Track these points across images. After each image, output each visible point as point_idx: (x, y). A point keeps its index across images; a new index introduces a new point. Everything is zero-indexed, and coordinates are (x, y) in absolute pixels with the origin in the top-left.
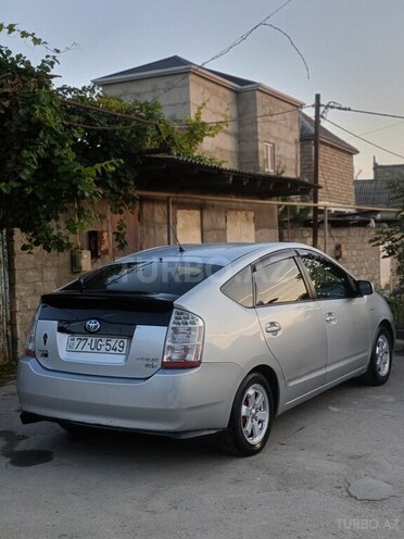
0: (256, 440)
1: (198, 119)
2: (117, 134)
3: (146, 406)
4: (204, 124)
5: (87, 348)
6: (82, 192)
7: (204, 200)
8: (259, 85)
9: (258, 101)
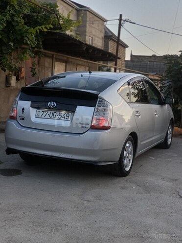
0: (127, 169)
1: (68, 17)
2: (35, 18)
3: (81, 148)
4: (71, 20)
5: (47, 116)
6: (26, 41)
7: (68, 58)
8: (89, 8)
9: (88, 16)
